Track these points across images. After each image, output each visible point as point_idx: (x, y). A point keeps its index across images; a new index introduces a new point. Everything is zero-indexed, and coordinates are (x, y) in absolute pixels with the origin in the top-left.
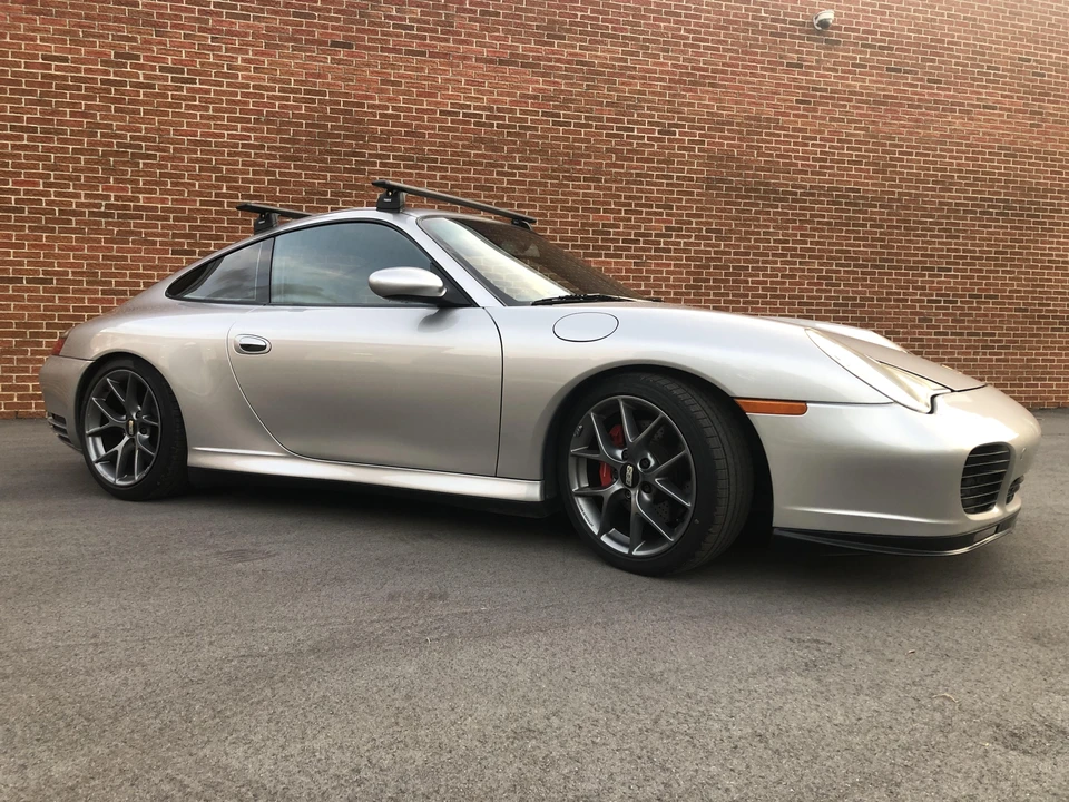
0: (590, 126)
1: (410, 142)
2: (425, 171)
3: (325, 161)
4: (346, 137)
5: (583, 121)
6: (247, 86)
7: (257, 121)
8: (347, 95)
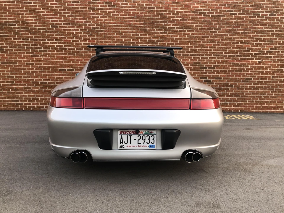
0: (244, 14)
1: (182, 23)
2: (186, 32)
3: (154, 30)
4: (161, 22)
5: (241, 13)
6: (131, 7)
7: (133, 18)
8: (162, 8)
